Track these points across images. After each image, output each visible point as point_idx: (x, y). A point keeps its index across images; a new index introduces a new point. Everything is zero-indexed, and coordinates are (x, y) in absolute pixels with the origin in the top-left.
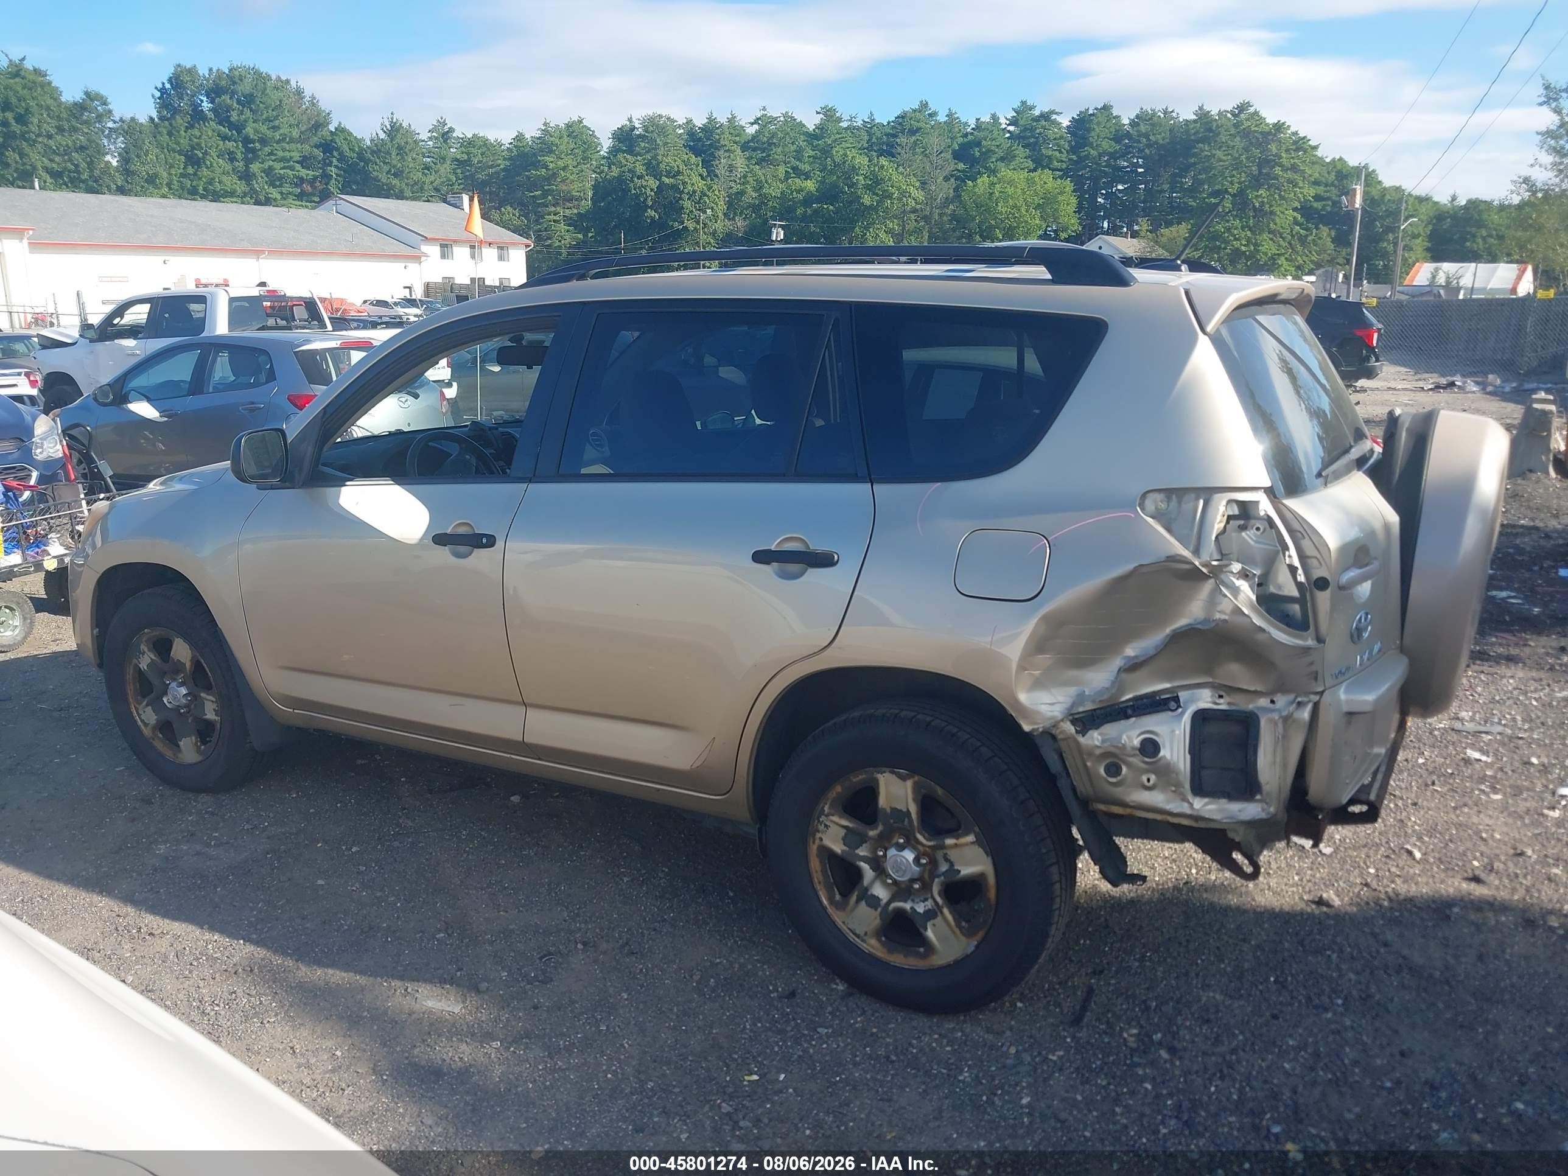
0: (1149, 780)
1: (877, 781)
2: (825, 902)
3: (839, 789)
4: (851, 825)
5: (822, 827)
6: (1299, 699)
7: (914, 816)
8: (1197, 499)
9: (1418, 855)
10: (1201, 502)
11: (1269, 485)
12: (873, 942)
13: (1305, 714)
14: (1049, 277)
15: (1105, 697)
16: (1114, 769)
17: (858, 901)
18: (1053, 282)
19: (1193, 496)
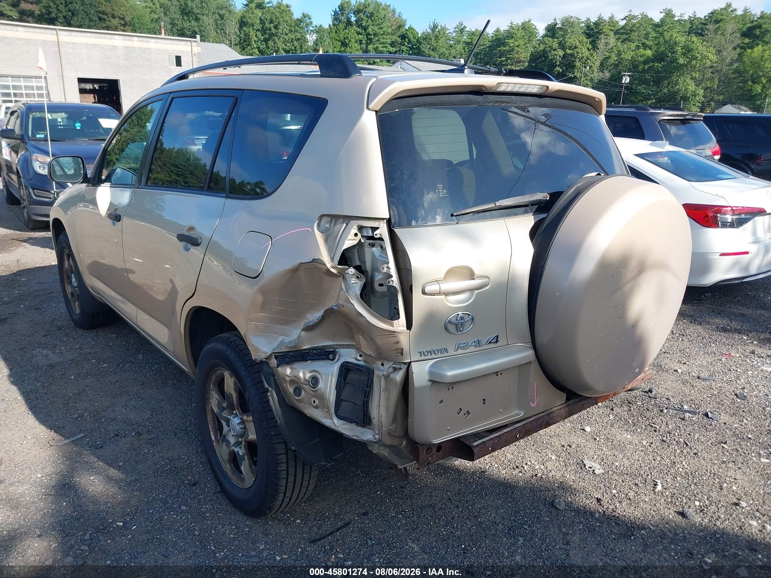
0: (314, 402)
1: (224, 375)
2: (213, 438)
3: (214, 377)
4: (218, 398)
5: (211, 396)
6: (394, 366)
7: (235, 399)
8: (343, 223)
9: (659, 487)
10: (345, 225)
11: (388, 217)
12: (228, 465)
13: (399, 376)
14: (319, 73)
15: (292, 345)
16: (298, 391)
17: (222, 442)
18: (321, 76)
19: (342, 220)
